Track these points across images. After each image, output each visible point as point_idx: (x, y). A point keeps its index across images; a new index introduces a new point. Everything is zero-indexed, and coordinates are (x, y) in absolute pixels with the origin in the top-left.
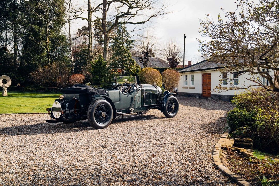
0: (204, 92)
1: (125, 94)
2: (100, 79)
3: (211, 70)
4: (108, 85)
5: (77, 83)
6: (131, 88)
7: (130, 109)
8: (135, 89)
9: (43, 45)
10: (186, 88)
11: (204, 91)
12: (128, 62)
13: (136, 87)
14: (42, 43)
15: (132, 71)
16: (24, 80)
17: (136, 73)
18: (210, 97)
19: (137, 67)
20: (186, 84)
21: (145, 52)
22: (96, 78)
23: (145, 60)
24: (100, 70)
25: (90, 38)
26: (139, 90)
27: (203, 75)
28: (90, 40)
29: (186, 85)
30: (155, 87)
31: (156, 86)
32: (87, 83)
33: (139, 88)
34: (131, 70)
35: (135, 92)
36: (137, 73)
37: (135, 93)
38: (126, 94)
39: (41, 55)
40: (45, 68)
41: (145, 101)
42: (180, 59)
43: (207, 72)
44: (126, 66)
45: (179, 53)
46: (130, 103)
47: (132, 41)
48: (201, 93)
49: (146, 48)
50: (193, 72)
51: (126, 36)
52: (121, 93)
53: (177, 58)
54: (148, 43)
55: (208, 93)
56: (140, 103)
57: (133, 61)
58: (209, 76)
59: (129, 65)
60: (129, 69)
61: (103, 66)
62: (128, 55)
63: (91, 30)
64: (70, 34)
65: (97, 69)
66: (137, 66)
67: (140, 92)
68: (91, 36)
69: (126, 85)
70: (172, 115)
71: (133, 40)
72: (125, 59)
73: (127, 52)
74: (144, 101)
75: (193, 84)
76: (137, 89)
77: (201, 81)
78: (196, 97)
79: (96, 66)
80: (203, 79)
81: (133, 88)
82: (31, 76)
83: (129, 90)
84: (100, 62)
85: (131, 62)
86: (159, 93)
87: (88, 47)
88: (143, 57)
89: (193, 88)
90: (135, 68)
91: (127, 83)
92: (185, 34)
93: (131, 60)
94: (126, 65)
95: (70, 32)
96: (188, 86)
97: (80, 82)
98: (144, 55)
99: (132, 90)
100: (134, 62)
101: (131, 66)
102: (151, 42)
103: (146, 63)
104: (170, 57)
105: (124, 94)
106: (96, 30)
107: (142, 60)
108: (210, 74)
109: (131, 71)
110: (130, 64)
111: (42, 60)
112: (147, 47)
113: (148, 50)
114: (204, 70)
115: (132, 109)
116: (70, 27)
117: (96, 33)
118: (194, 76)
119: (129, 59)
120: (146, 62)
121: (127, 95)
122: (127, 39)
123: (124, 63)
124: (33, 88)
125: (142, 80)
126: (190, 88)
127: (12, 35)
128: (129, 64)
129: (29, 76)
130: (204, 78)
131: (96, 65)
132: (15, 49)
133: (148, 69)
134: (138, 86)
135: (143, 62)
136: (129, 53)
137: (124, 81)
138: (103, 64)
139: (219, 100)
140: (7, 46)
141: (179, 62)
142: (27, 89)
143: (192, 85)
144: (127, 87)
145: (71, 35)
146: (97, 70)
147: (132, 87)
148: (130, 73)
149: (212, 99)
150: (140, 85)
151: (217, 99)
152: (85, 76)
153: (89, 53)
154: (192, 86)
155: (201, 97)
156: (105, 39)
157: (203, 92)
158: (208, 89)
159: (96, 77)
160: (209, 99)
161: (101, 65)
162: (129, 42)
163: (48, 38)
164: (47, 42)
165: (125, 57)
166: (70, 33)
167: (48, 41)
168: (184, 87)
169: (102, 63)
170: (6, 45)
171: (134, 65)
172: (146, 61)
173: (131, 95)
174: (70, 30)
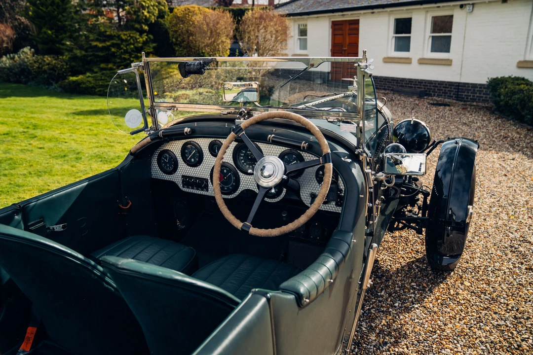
0: (336, 69)
2: (57, 37)
3: (362, 11)
4: (84, 56)
11: (336, 65)
15: (146, 13)
17: (159, 20)
22: (45, 36)
24: (54, 12)
32: (23, 47)
34: (143, 13)
36: (162, 21)
48: (326, 71)
58: (353, 26)
60: (139, 9)
65: (44, 9)
78: (313, 82)
80: (334, 35)
90: (154, 5)
108: (357, 22)
109: (146, 16)
118: (308, 27)
125: (177, 40)
130: (337, 33)
143: (300, 49)
146: (44, 12)
148: (143, 21)
152: (16, 30)
154: (299, 52)
155: (328, 80)
157: (333, 68)
159: (45, 33)
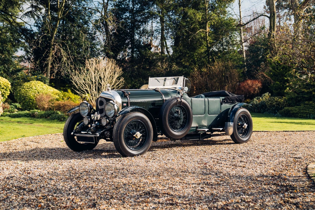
5: (250, 93)
9: (201, 36)
25: (272, 20)
28: (272, 23)
32: (265, 93)
63: (274, 7)
64: (240, 16)
95: (240, 12)
116: (240, 6)
127: (159, 24)
132: (163, 44)
140: (153, 41)
146: (278, 73)
159: (277, 84)
164: (207, 32)
166: (240, 14)
167: (208, 29)
170: (151, 41)
174: (241, 11)
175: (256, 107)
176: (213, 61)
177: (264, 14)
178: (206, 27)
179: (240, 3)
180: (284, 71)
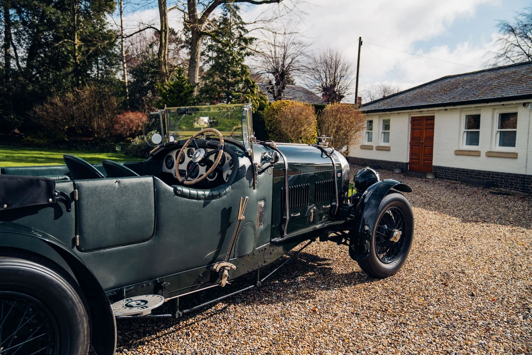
0: (413, 161)
1: (190, 196)
3: (436, 109)
5: (131, 130)
6: (227, 161)
7: (217, 267)
8: (244, 166)
9: (66, 49)
10: (369, 148)
11: (414, 157)
12: (241, 86)
13: (251, 158)
14: (63, 45)
16: (22, 122)
17: (259, 111)
18: (431, 172)
19: (261, 98)
20: (370, 140)
21: (278, 72)
23: (279, 87)
25: (163, 36)
26: (263, 171)
27: (414, 121)
28: (163, 39)
29: (368, 141)
30: (326, 153)
31: (329, 150)
33: (264, 159)
35: (243, 183)
36: (261, 112)
37: (243, 186)
38: (194, 192)
39: (63, 71)
40: (68, 97)
41: (288, 218)
42: (346, 89)
43: (426, 113)
44: (236, 96)
45: (345, 78)
46: (218, 238)
47: (251, 39)
48: (405, 161)
49: (281, 63)
50: (388, 113)
51: (237, 28)
52: (166, 190)
53: (340, 87)
54: (285, 53)
55: (424, 163)
56: (265, 230)
57: (252, 84)
58: (429, 122)
59: (243, 93)
61: (185, 95)
62: (242, 69)
63: (165, 19)
64: (122, 27)
66: (261, 95)
67: (265, 179)
68: (164, 31)
69: (203, 146)
70: (389, 266)
71: (253, 37)
72: (234, 79)
73: (240, 64)
74: (282, 215)
75: (387, 139)
76: (253, 167)
77: (408, 134)
78: (393, 171)
79: (169, 94)
80: (413, 130)
81: (234, 162)
82: (35, 112)
83: (216, 170)
84: (179, 85)
85: (249, 87)
86: (340, 178)
87: (158, 54)
88: (274, 82)
89: (387, 149)
90: (256, 99)
91: (208, 138)
92: (360, 38)
93: (247, 81)
94: (236, 92)
95: (122, 22)
96: (373, 144)
97: (137, 129)
98: (276, 77)
99: (230, 172)
100: (253, 86)
101: (248, 96)
102: (290, 51)
103: (280, 94)
104: (326, 84)
105: (183, 195)
106: (187, 34)
107: (272, 88)
108: (432, 118)
110: (246, 91)
111: (64, 80)
112: (284, 62)
113: (286, 67)
114: (419, 109)
115: (224, 264)
116: (121, 13)
117: (187, 39)
118: (391, 122)
119: (244, 79)
120: (280, 92)
121: (198, 197)
122: (241, 36)
123: (232, 89)
124: (42, 139)
125: (271, 128)
126: (379, 148)
128: (243, 91)
129: (31, 113)
130: (415, 127)
131: (170, 91)
133: (286, 103)
134: (259, 150)
135: (274, 91)
136: (243, 66)
137: (196, 125)
138: (186, 91)
139: (456, 180)
141: (344, 95)
142: (28, 140)
143: (384, 142)
144: (208, 155)
145: (123, 29)
147: (230, 158)
149: (436, 177)
150: (266, 146)
151: (448, 179)
153: (159, 67)
154: (383, 144)
155: (407, 170)
156: (192, 37)
157: (411, 159)
158: (424, 154)
160: (427, 177)
161: (181, 92)
162: (246, 41)
163: (76, 36)
164: (76, 44)
165: (235, 74)
166: (122, 25)
167: (77, 41)
168: (363, 147)
169: (183, 88)
171: (253, 92)
172: (279, 90)
173: (220, 195)
174: (122, 19)
175: (139, 149)
176: (84, 84)
177: (152, 26)
178: (74, 37)
179: (121, 9)
180: (179, 101)
